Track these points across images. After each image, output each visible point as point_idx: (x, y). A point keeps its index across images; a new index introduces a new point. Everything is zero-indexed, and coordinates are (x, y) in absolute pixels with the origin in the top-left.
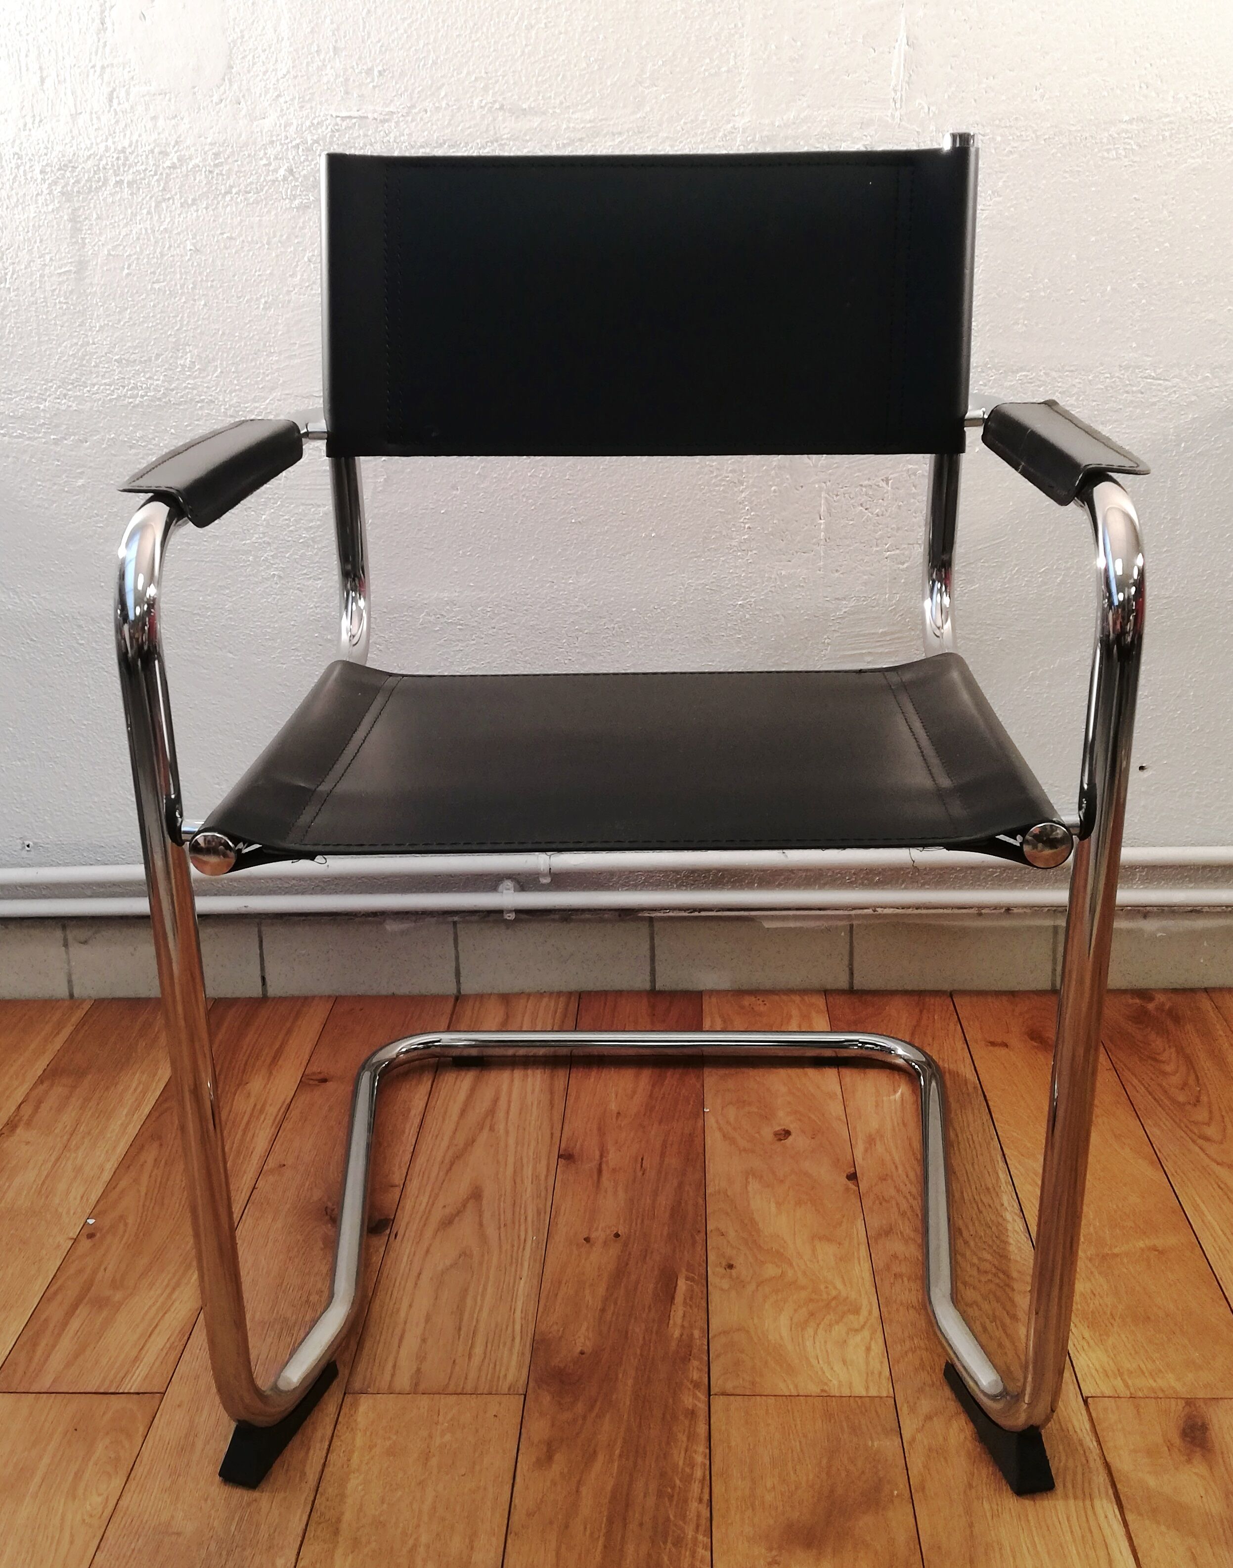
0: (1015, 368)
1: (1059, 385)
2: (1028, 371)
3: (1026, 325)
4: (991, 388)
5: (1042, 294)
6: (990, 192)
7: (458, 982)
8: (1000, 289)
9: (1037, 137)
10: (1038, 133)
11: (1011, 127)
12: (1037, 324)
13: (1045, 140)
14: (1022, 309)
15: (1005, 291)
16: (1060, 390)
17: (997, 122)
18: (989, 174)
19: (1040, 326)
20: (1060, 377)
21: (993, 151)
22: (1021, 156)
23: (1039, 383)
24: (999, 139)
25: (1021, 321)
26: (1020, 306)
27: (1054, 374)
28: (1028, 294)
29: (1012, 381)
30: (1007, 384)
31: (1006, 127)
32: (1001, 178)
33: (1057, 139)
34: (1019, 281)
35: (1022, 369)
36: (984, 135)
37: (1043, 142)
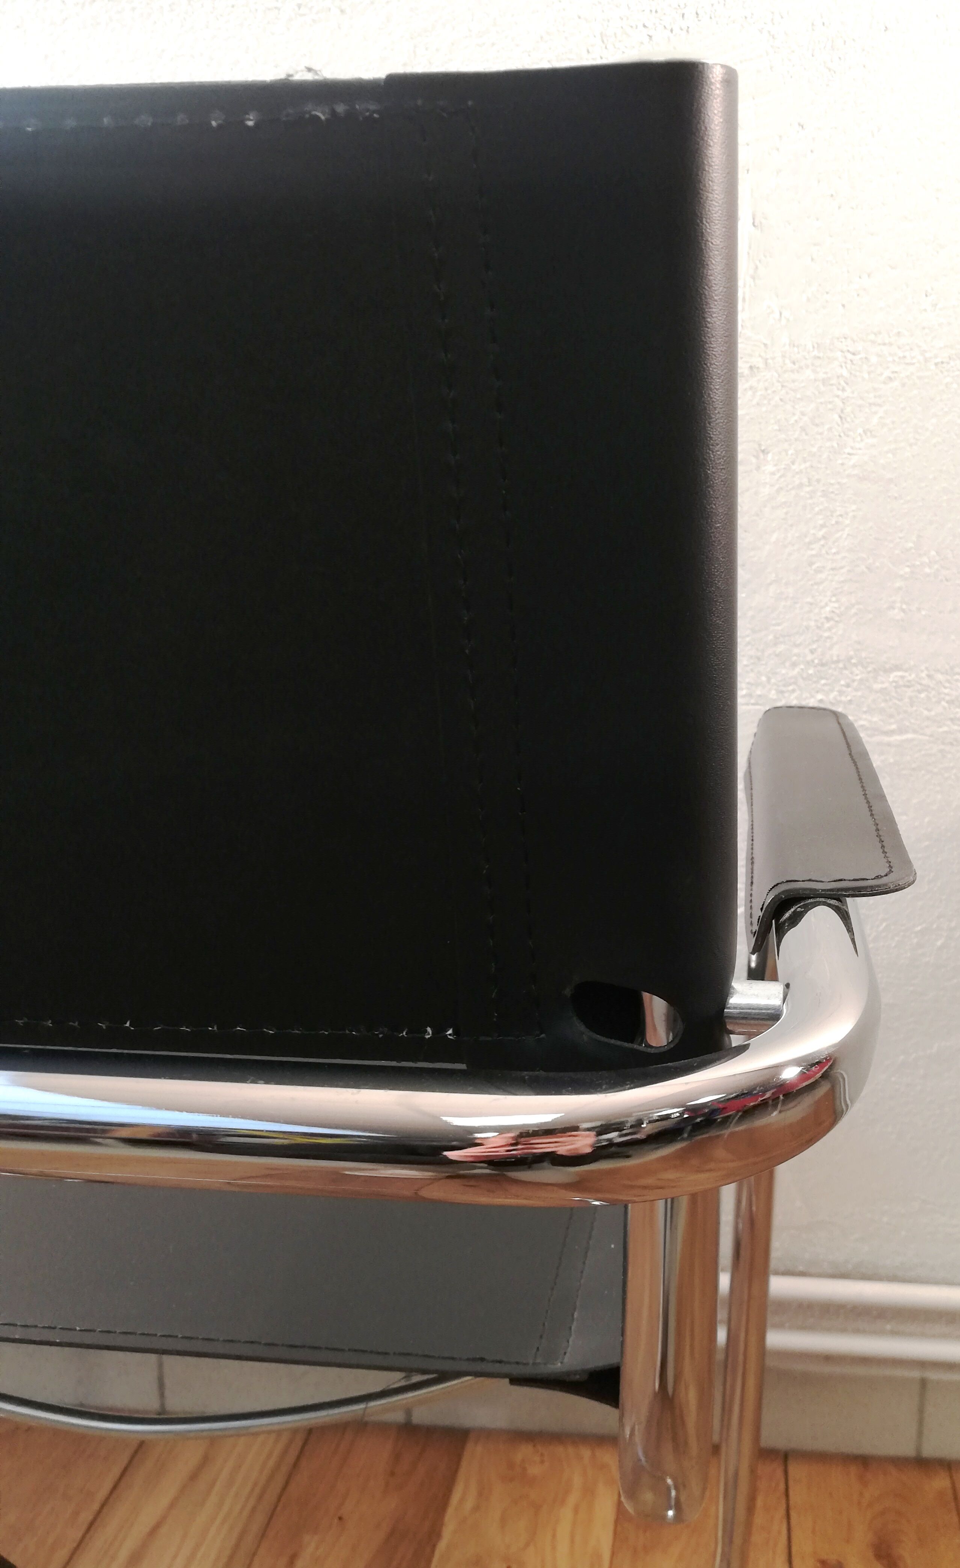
0: (887, 666)
1: (946, 691)
2: (906, 671)
3: (903, 611)
4: (856, 690)
5: (927, 570)
6: (860, 431)
7: (162, 1395)
8: (871, 561)
9: (926, 360)
10: (928, 355)
11: (891, 344)
12: (919, 610)
13: (936, 364)
14: (900, 588)
15: (877, 564)
16: (947, 698)
17: (872, 337)
18: (860, 406)
19: (923, 613)
20: (948, 681)
21: (866, 376)
22: (904, 385)
23: (919, 687)
24: (874, 359)
25: (898, 605)
26: (898, 585)
27: (940, 677)
28: (907, 570)
29: (883, 683)
30: (877, 686)
31: (884, 344)
32: (875, 413)
33: (952, 363)
34: (897, 552)
35: (897, 668)
36: (854, 354)
37: (933, 367)
